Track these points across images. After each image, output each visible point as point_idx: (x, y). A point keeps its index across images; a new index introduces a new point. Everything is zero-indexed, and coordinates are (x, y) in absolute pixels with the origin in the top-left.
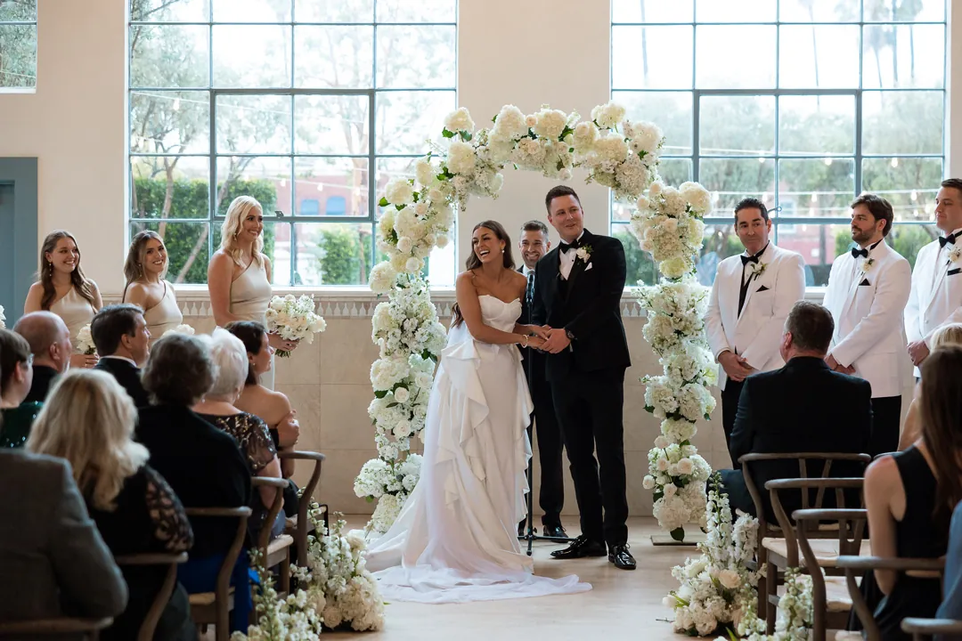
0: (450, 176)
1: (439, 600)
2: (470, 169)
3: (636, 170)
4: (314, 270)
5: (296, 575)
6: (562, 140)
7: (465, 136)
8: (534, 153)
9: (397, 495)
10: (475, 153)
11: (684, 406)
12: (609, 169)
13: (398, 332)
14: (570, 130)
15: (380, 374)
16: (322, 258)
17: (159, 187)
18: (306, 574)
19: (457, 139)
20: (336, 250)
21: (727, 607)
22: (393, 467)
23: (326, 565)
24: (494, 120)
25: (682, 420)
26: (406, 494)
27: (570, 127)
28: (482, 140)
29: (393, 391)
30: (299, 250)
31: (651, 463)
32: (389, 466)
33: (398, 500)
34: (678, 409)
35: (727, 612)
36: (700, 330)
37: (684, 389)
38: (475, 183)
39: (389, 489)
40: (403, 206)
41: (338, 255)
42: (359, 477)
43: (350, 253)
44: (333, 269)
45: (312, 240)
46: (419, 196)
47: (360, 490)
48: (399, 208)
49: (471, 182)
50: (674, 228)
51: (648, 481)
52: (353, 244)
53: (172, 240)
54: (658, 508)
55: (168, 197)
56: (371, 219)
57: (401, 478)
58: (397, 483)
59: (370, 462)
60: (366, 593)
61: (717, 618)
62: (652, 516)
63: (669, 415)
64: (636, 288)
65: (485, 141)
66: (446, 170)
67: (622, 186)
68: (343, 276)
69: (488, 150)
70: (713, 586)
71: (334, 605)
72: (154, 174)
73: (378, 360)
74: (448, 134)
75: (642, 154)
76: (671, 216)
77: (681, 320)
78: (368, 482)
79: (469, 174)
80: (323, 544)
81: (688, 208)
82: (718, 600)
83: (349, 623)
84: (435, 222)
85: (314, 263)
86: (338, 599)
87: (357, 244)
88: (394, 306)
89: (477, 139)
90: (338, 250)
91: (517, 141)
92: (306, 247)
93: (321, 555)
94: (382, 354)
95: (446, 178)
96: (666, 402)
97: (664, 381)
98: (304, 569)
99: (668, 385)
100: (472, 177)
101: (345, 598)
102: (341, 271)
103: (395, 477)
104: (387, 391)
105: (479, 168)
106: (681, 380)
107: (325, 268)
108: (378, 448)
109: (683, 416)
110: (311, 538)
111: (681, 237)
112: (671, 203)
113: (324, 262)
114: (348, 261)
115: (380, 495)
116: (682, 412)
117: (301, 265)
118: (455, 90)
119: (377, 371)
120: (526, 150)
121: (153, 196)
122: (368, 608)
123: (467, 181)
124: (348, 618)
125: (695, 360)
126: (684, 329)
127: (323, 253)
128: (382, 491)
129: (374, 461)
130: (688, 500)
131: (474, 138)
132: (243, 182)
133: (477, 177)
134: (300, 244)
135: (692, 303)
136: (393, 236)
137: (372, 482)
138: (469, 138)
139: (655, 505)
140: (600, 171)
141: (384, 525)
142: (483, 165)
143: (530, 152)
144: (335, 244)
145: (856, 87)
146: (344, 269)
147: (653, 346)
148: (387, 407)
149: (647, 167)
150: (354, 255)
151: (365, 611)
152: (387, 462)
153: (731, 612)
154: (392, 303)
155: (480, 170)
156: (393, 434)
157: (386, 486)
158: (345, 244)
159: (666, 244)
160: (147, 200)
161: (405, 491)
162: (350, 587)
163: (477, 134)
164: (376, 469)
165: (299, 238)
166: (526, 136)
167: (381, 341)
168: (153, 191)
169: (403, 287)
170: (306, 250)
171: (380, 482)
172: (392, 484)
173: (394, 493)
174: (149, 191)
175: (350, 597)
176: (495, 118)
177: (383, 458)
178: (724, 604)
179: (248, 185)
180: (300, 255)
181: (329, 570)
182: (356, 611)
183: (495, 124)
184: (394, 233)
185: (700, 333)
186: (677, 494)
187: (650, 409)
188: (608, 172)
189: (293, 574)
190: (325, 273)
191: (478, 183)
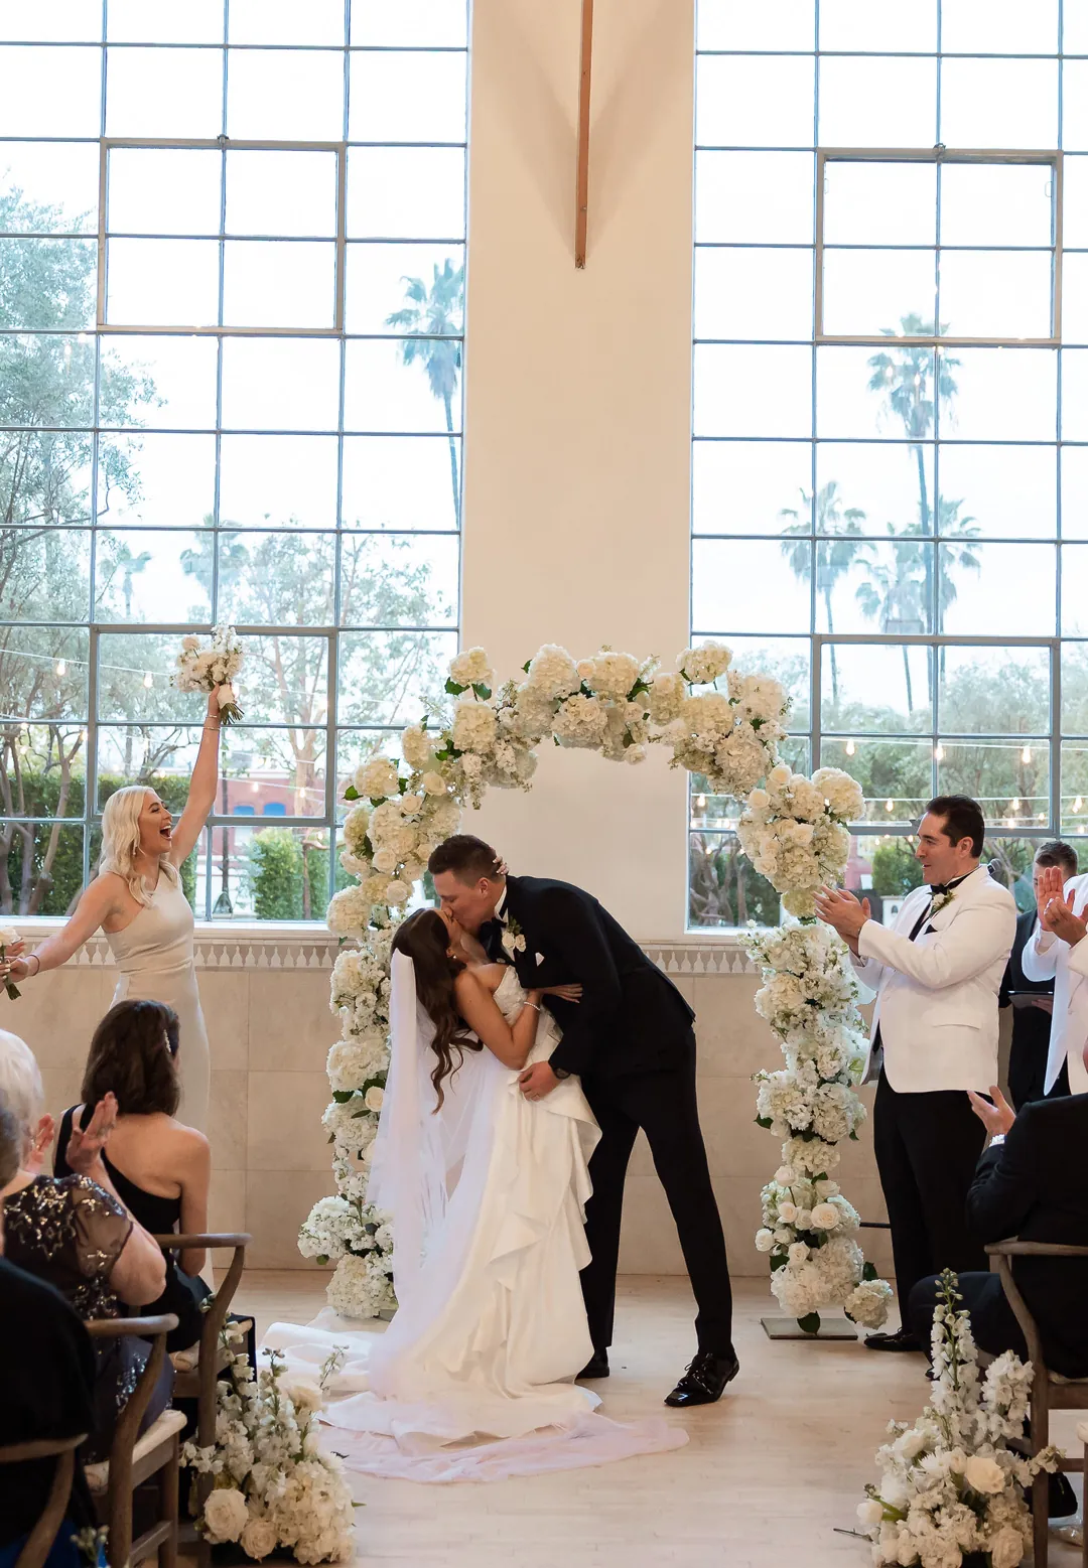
0: (457, 754)
1: (447, 1475)
2: (489, 743)
3: (748, 747)
4: (245, 891)
5: (195, 1463)
6: (630, 700)
7: (482, 691)
8: (588, 719)
9: (368, 1257)
10: (497, 719)
11: (821, 1120)
12: (707, 746)
13: (371, 997)
14: (645, 685)
15: (342, 1065)
16: (257, 876)
17: (54, 785)
18: (213, 1459)
19: (467, 697)
20: (273, 866)
21: (979, 1527)
22: (360, 1210)
23: (250, 1436)
24: (526, 668)
25: (815, 1141)
26: (381, 1256)
27: (645, 680)
28: (508, 699)
29: (364, 1091)
30: (230, 865)
31: (765, 1207)
32: (354, 1209)
33: (369, 1265)
34: (811, 1124)
35: (980, 1536)
36: (848, 1000)
37: (821, 1092)
38: (495, 766)
39: (355, 1246)
40: (382, 800)
41: (277, 873)
42: (306, 1226)
43: (292, 870)
44: (270, 889)
45: (245, 854)
46: (408, 785)
47: (307, 1248)
48: (377, 803)
49: (489, 764)
50: (808, 839)
51: (763, 1238)
52: (295, 858)
53: (69, 851)
54: (779, 1280)
55: (63, 796)
56: (328, 821)
57: (373, 1228)
58: (367, 1237)
59: (324, 1201)
60: (323, 1494)
61: (961, 1547)
62: (770, 1294)
63: (795, 1133)
64: (745, 931)
65: (514, 698)
66: (450, 744)
67: (726, 773)
68: (282, 898)
69: (517, 713)
70: (950, 1485)
71: (262, 1515)
72: (48, 768)
73: (340, 1043)
74: (453, 688)
75: (757, 724)
76: (800, 821)
77: (817, 985)
78: (322, 1235)
79: (487, 750)
80: (246, 1399)
81: (827, 808)
82: (963, 1513)
83: (290, 1550)
84: (430, 825)
85: (246, 882)
86: (271, 1507)
87: (301, 859)
88: (366, 958)
89: (498, 698)
90: (277, 866)
91: (563, 701)
92: (240, 861)
93: (241, 1417)
94: (345, 1032)
95: (451, 757)
96: (794, 1114)
97: (788, 1078)
98: (210, 1450)
99: (795, 1086)
100: (490, 755)
101: (283, 1505)
102: (279, 893)
103: (364, 1228)
104: (353, 1092)
105: (503, 742)
106: (816, 1078)
107: (260, 890)
108: (337, 1180)
109: (817, 1135)
110: (223, 1385)
111: (817, 854)
112: (801, 800)
113: (260, 881)
114: (288, 879)
115: (339, 1255)
116: (818, 1128)
117: (233, 883)
118: (457, 630)
119: (338, 1058)
120: (577, 714)
121: (45, 795)
122: (325, 1523)
123: (483, 762)
124: (288, 1542)
125: (840, 1047)
126: (822, 998)
127: (259, 871)
128: (343, 1249)
129: (330, 1200)
130: (825, 1268)
131: (494, 695)
132: (159, 779)
133: (498, 757)
134: (231, 858)
135: (832, 957)
136: (366, 848)
137: (327, 1235)
138: (487, 695)
139: (774, 1275)
140: (691, 748)
141: (345, 1304)
142: (508, 737)
143: (583, 717)
144: (273, 859)
145: (1052, 633)
146: (284, 890)
147: (773, 1023)
148: (352, 1117)
149: (765, 744)
150: (295, 872)
151: (320, 1528)
152: (352, 1203)
153: (987, 1536)
154: (363, 953)
155: (503, 745)
156: (360, 1158)
157: (348, 1242)
158: (285, 858)
159: (794, 864)
160: (38, 800)
161: (379, 1251)
162: (294, 1483)
163: (500, 688)
164: (335, 1214)
165: (230, 852)
166: (576, 694)
167: (344, 1011)
168: (45, 790)
169: (380, 927)
170: (240, 865)
171: (340, 1235)
172: (359, 1239)
173: (363, 1253)
174: (41, 790)
175: (293, 1502)
176: (528, 664)
177: (344, 1197)
178: (974, 1520)
179: (165, 783)
180: (231, 871)
181: (255, 1447)
182: (302, 1530)
183: (529, 675)
184: (367, 843)
185: (846, 1004)
186: (809, 1259)
187: (766, 1123)
188: (704, 750)
189: (189, 1461)
190: (260, 896)
191: (500, 765)
